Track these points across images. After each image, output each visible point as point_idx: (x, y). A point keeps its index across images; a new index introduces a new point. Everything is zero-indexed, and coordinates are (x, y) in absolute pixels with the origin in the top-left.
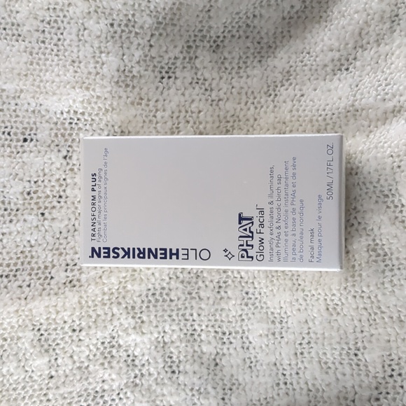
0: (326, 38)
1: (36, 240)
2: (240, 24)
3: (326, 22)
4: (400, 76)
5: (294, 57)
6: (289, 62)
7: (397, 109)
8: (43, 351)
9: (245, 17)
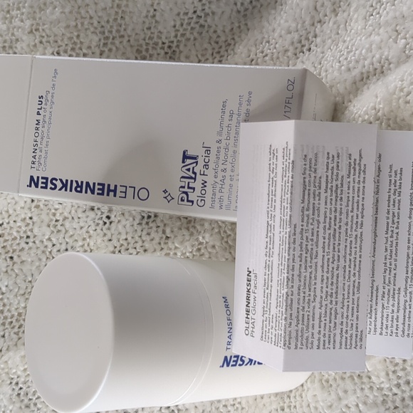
0: (282, 22)
1: (7, 286)
2: (192, 25)
3: (282, 5)
4: (361, 40)
5: (253, 49)
6: (250, 56)
7: (365, 76)
8: (23, 407)
9: (195, 16)
